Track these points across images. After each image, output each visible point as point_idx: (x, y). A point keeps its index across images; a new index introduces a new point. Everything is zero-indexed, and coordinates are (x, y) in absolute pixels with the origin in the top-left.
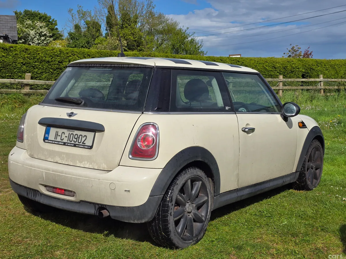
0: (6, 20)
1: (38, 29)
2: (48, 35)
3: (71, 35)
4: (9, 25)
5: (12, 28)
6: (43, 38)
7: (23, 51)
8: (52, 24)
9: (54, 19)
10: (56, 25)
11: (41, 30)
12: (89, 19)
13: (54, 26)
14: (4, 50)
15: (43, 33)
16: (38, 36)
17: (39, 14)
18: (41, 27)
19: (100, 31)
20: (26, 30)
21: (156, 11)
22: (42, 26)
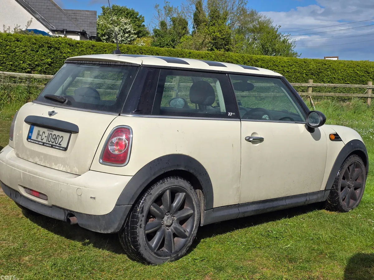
0: (86, 15)
1: (123, 26)
2: (132, 32)
3: (156, 32)
4: (88, 20)
5: (92, 24)
6: (127, 35)
7: (90, 47)
8: (139, 21)
9: (141, 15)
10: (143, 22)
11: (125, 27)
12: (175, 16)
13: (141, 22)
14: (70, 46)
15: (127, 30)
16: (122, 33)
17: (127, 10)
18: (126, 24)
19: (186, 29)
20: (110, 26)
21: (249, 8)
22: (127, 22)
